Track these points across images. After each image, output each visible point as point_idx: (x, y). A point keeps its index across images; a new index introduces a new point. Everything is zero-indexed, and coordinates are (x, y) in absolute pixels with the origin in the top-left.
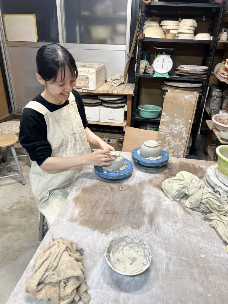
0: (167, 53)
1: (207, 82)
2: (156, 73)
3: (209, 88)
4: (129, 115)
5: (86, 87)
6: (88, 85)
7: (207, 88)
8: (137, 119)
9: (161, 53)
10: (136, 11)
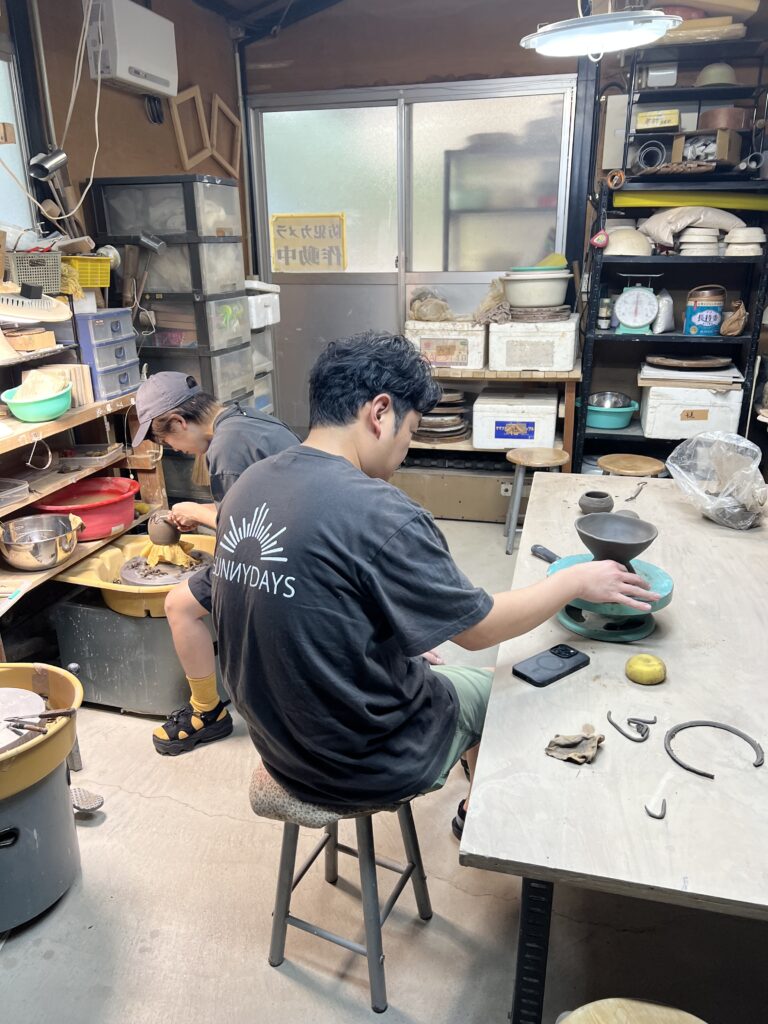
0: (645, 284)
1: (755, 346)
2: (621, 326)
3: (759, 358)
4: (569, 428)
5: (461, 364)
6: (466, 359)
7: (755, 359)
8: (590, 434)
9: (633, 283)
10: (579, 197)
